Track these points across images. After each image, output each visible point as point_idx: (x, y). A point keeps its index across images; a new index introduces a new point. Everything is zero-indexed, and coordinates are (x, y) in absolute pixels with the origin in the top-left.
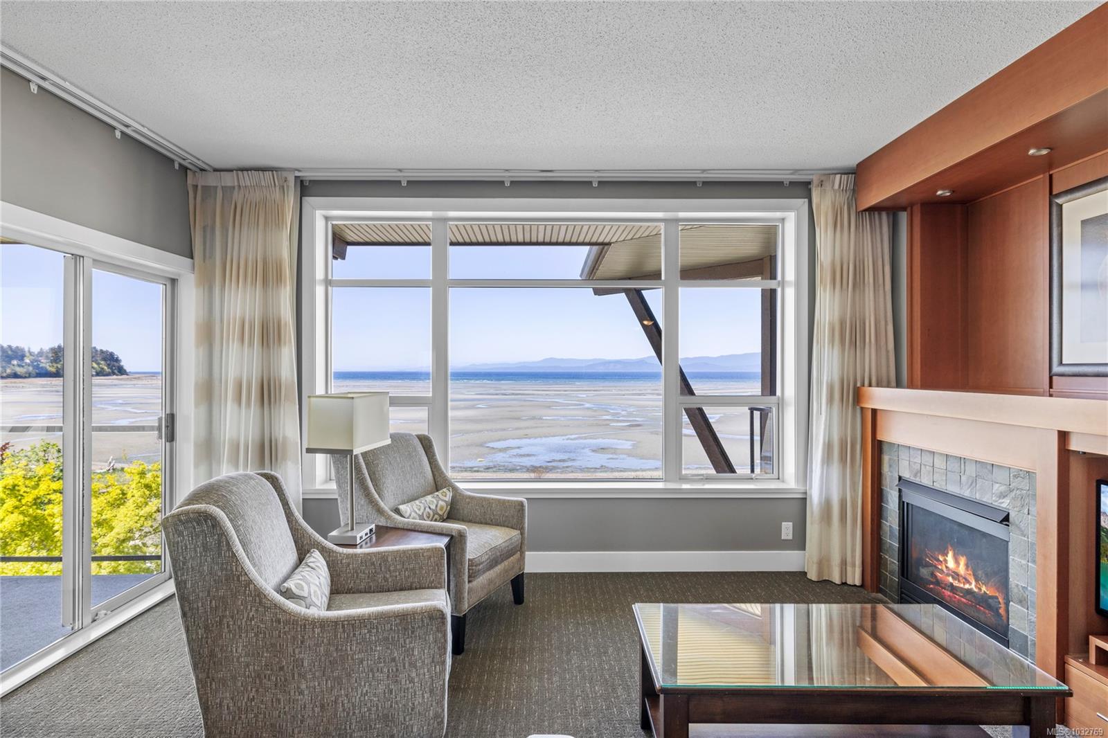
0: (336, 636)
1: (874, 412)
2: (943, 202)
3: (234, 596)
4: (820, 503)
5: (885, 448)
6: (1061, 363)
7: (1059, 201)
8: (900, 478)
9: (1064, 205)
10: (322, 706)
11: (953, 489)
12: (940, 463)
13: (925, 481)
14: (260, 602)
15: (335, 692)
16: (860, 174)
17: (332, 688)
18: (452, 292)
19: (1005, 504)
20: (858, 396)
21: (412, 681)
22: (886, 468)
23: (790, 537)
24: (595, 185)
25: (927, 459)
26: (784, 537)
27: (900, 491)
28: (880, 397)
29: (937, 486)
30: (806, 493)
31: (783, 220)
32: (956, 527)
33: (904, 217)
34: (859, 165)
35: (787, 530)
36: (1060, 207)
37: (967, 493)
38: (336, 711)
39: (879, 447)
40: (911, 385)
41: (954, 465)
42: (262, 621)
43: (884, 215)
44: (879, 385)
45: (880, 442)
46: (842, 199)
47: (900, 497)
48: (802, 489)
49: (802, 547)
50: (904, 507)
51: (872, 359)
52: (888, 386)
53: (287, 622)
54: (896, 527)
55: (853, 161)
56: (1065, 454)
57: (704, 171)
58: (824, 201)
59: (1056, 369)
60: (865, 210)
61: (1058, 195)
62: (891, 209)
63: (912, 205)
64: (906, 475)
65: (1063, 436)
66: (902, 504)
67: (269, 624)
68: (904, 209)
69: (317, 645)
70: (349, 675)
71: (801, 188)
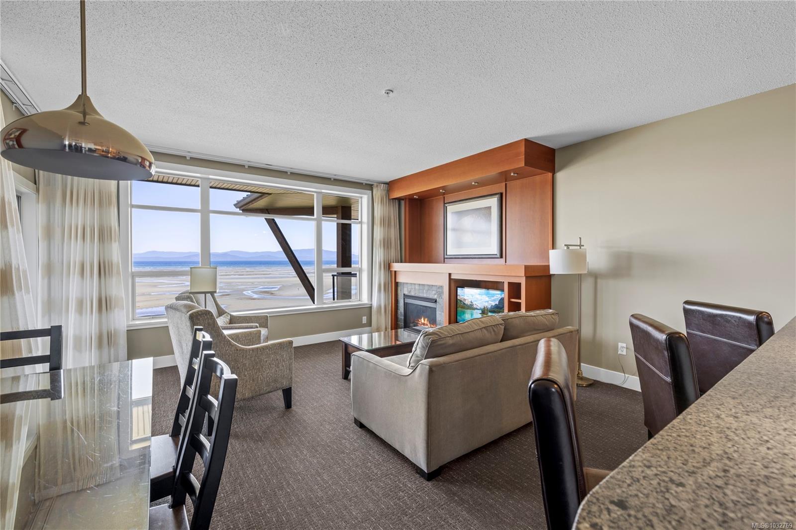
0: (257, 353)
1: (395, 272)
2: (415, 199)
3: (220, 342)
4: (377, 306)
5: (399, 284)
6: (447, 255)
7: (446, 205)
8: (404, 294)
9: (448, 207)
10: (253, 380)
11: (421, 295)
12: (417, 287)
13: (413, 294)
14: (230, 344)
15: (257, 374)
16: (390, 185)
17: (256, 373)
18: (211, 215)
19: (435, 297)
20: (389, 266)
21: (283, 366)
22: (399, 291)
23: (365, 322)
24: (289, 173)
25: (413, 287)
26: (363, 323)
27: (404, 299)
28: (396, 266)
29: (416, 295)
30: (371, 305)
31: (361, 197)
32: (422, 307)
33: (403, 203)
34: (390, 182)
35: (364, 320)
36: (446, 207)
37: (425, 295)
38: (258, 380)
39: (397, 284)
40: (405, 262)
41: (421, 287)
42: (231, 351)
43: (397, 201)
44: (396, 262)
45: (397, 283)
46: (384, 193)
47: (404, 301)
48: (370, 303)
49: (370, 325)
50: (405, 304)
51: (393, 253)
52: (398, 262)
53: (240, 350)
54: (403, 311)
55: (388, 180)
56: (450, 279)
57: (335, 175)
58: (378, 193)
59: (446, 257)
60: (392, 199)
61: (446, 204)
62: (399, 199)
63: (406, 199)
64: (406, 293)
65: (450, 274)
66: (404, 303)
67: (233, 351)
68: (403, 200)
69: (251, 357)
70: (262, 367)
71: (369, 186)
